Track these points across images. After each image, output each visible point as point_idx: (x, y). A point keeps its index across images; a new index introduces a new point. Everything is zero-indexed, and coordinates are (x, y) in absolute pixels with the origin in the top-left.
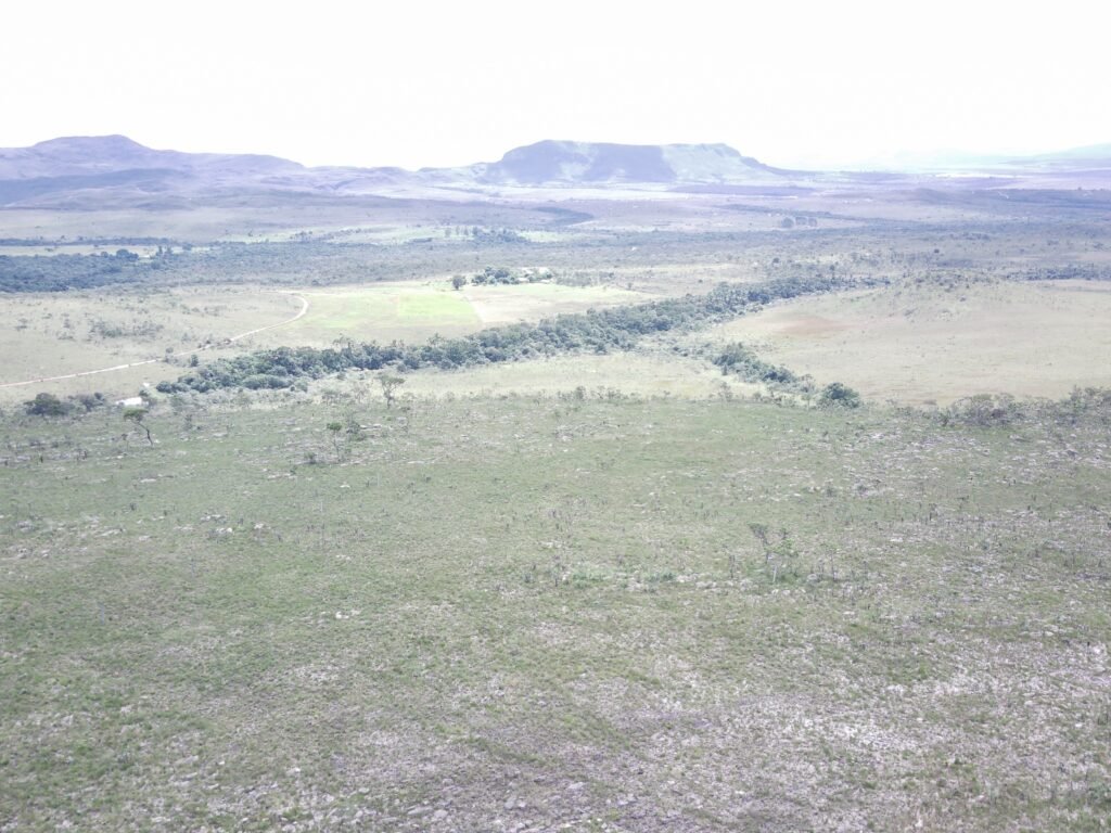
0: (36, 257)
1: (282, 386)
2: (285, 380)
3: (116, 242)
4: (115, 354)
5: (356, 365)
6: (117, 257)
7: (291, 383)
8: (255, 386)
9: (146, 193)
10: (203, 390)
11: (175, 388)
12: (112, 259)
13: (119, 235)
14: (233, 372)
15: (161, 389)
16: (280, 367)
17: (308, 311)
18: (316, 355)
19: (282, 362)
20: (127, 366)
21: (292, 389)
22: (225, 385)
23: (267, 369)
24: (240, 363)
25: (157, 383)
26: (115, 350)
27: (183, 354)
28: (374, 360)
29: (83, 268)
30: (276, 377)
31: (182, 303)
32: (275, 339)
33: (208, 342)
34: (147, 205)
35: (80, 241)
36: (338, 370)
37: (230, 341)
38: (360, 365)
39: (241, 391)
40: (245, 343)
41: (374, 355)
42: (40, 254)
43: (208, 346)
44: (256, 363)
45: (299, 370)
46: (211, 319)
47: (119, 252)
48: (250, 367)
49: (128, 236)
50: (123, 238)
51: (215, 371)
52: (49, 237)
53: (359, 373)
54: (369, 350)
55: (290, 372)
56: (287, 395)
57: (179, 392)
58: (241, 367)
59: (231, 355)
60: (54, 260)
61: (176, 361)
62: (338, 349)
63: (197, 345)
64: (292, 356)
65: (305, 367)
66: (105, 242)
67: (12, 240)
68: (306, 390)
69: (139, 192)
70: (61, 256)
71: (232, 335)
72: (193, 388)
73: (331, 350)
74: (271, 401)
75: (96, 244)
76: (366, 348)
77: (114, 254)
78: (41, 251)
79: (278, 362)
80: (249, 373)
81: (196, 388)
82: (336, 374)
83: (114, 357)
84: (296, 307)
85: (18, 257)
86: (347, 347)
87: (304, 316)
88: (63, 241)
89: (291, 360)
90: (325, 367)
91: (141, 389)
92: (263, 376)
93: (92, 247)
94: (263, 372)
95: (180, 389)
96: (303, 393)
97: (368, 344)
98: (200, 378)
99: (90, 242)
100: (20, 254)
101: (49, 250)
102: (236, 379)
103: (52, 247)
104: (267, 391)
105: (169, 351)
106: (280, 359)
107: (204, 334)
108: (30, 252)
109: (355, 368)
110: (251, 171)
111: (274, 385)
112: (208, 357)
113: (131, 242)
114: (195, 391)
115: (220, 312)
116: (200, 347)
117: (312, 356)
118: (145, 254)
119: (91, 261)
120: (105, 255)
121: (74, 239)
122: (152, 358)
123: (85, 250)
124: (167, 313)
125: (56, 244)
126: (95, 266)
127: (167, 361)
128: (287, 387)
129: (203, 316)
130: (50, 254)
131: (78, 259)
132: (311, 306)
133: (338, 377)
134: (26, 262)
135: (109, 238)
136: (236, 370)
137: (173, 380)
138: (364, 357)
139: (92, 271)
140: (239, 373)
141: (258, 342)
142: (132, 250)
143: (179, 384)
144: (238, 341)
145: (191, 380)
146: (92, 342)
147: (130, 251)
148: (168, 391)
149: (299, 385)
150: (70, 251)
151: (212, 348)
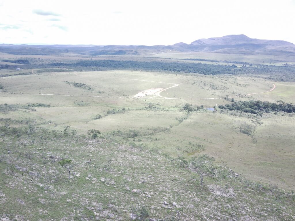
0: (213, 65)
1: (255, 113)
2: (256, 111)
3: (233, 62)
4: (213, 94)
5: (283, 110)
6: (232, 66)
7: (258, 113)
8: (246, 111)
9: (246, 50)
10: (231, 110)
11: (223, 108)
12: (230, 67)
13: (234, 61)
14: (241, 106)
15: (219, 107)
16: (256, 107)
17: (274, 89)
18: (270, 105)
19: (258, 105)
20: (214, 98)
21: (257, 115)
22: (238, 109)
23: (252, 106)
24: (244, 104)
25: (219, 105)
26: (213, 93)
27: (231, 97)
28: (290, 110)
29: (222, 68)
30: (254, 110)
31: (237, 82)
32: (260, 97)
33: (239, 95)
34: (244, 53)
35: (225, 62)
36: (276, 111)
37: (246, 96)
38: (284, 110)
39: (241, 112)
40: (250, 97)
41: (290, 108)
42: (214, 64)
43: (239, 96)
44: (249, 104)
45: (262, 109)
46: (243, 88)
47: (233, 65)
48: (247, 105)
49: (237, 61)
50: (235, 61)
51: (236, 104)
52: (218, 59)
53: (283, 113)
54: (289, 106)
55: (259, 109)
56: (255, 117)
57: (224, 109)
58: (244, 105)
59: (244, 100)
60: (216, 66)
61: (228, 99)
62: (278, 104)
63: (236, 95)
64: (261, 104)
65: (264, 108)
66: (230, 62)
67: (209, 60)
68: (261, 116)
69: (244, 50)
70: (218, 65)
71: (247, 94)
72: (228, 109)
73: (276, 104)
74: (248, 118)
75: (228, 62)
76: (288, 105)
77: (231, 66)
78: (214, 63)
79: (256, 105)
80: (246, 107)
81: (229, 109)
82: (274, 112)
83: (212, 95)
84: (271, 88)
85: (208, 64)
86: (281, 103)
87: (272, 90)
88: (221, 61)
89: (261, 105)
90: (272, 109)
91: (215, 106)
92: (250, 109)
93: (227, 63)
94: (250, 107)
95: (224, 108)
96: (260, 117)
97: (289, 104)
98: (231, 106)
99: (226, 62)
100: (209, 64)
101: (216, 63)
102: (241, 108)
103: (217, 63)
104: (249, 114)
105: (227, 96)
106: (257, 104)
107: (238, 92)
108: (211, 63)
109: (282, 111)
110: (277, 45)
111: (252, 112)
112: (237, 99)
113: (237, 63)
114: (228, 110)
115: (247, 86)
116: (236, 96)
117: (268, 105)
118: (239, 66)
119: (225, 67)
120: (229, 66)
121: (223, 61)
122: (222, 97)
123: (225, 64)
124: (232, 85)
125: (218, 62)
126: (225, 68)
127: (225, 99)
128: (256, 114)
129: (241, 87)
130: (216, 64)
131: (222, 66)
132: (276, 87)
133: (275, 113)
134: (210, 66)
135: (232, 61)
136: (242, 105)
137: (223, 105)
138: (287, 108)
139: (224, 69)
140: (243, 106)
141: (254, 97)
142: (236, 65)
143: (225, 107)
144: (248, 96)
145: (229, 106)
146: (209, 90)
147: (235, 65)
148: (221, 108)
149: (259, 114)
150: (221, 64)
151: (240, 97)
